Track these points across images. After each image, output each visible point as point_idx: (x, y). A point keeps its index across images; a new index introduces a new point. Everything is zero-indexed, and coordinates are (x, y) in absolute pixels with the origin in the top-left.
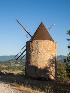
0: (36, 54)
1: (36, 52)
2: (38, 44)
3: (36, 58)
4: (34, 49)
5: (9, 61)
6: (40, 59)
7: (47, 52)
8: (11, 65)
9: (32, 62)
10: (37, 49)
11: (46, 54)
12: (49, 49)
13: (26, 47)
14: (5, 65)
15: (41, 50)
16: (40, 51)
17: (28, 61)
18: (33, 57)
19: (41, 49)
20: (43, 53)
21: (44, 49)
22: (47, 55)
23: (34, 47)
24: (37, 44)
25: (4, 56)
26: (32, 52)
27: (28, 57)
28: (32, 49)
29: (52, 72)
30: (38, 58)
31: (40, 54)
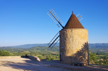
0: (71, 41)
1: (71, 39)
2: (72, 32)
3: (71, 45)
4: (69, 36)
6: (75, 46)
7: (81, 40)
9: (67, 49)
10: (72, 36)
12: (82, 36)
14: (29, 51)
16: (75, 39)
17: (63, 48)
18: (68, 44)
19: (75, 37)
20: (78, 40)
21: (78, 36)
24: (71, 32)
26: (67, 40)
28: (67, 37)
30: (73, 45)
31: (75, 41)
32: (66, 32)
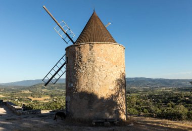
0: (90, 70)
1: (89, 66)
2: (93, 49)
3: (90, 78)
4: (85, 59)
5: (34, 85)
6: (98, 81)
7: (111, 67)
8: (36, 90)
9: (81, 88)
10: (92, 59)
11: (110, 70)
12: (114, 59)
13: (67, 58)
14: (30, 91)
15: (100, 61)
16: (97, 65)
17: (72, 85)
18: (82, 76)
20: (104, 68)
21: (105, 59)
22: (112, 72)
23: (84, 56)
24: (90, 50)
25: (28, 81)
26: (81, 67)
27: (72, 78)
28: (81, 61)
29: (122, 106)
30: (94, 78)
31: (98, 70)
32: (80, 50)
